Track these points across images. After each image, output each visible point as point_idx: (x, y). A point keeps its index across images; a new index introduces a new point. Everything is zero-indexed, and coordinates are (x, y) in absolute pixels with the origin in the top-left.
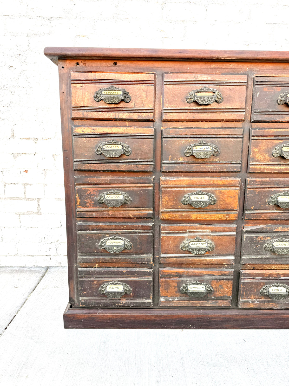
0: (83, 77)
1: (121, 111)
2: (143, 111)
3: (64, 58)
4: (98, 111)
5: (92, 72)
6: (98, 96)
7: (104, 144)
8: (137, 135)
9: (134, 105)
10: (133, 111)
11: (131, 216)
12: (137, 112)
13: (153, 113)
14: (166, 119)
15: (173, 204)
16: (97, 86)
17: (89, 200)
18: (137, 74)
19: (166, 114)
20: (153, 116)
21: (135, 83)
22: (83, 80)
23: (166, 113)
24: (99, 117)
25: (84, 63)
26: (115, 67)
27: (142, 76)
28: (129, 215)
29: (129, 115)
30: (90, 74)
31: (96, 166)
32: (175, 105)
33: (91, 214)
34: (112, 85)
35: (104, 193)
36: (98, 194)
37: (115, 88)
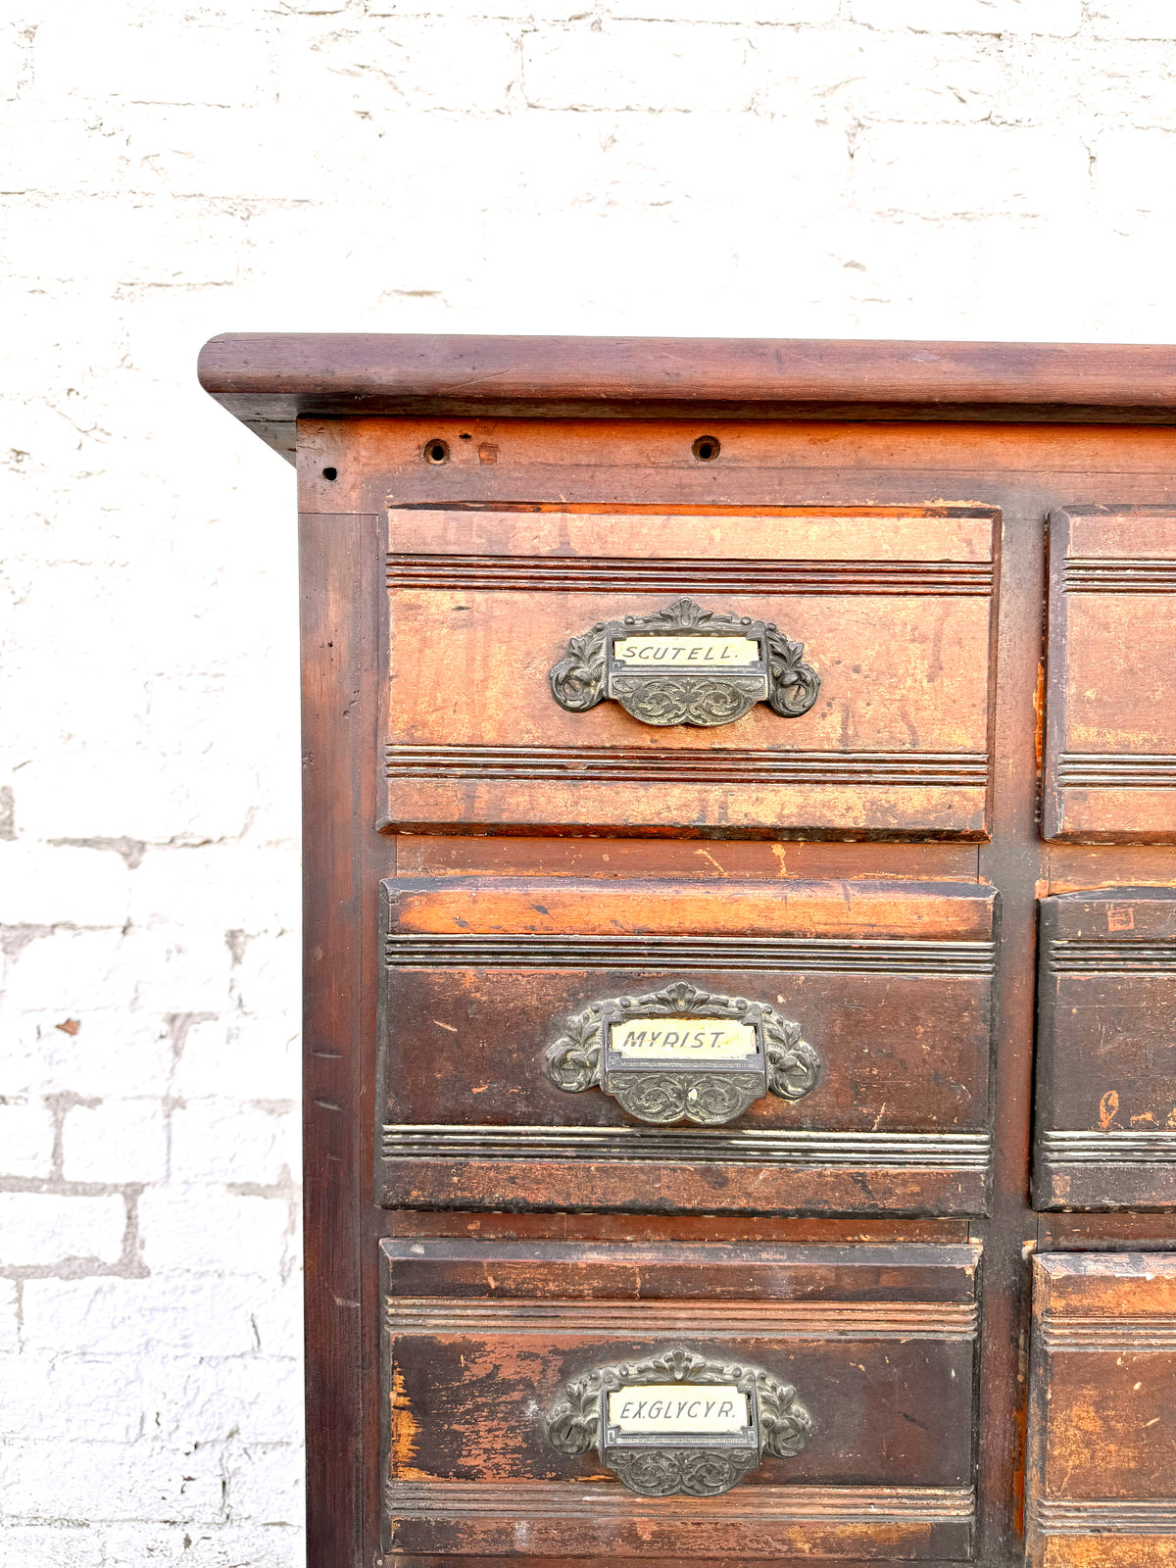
0: (476, 545)
1: (746, 776)
2: (905, 772)
3: (346, 411)
4: (579, 772)
5: (538, 510)
6: (584, 671)
7: (616, 1015)
8: (861, 948)
9: (840, 731)
10: (829, 777)
11: (806, 1547)
12: (865, 777)
13: (983, 789)
14: (1086, 827)
15: (1132, 1465)
16: (576, 600)
17: (483, 1426)
18: (867, 515)
19: (1085, 797)
20: (982, 805)
21: (851, 578)
22: (474, 560)
23: (1083, 785)
24: (582, 820)
25: (482, 447)
26: (704, 468)
27: (905, 531)
28: (789, 1542)
29: (800, 800)
30: (525, 519)
31: (550, 1175)
32: (1145, 734)
33: (500, 1531)
34: (683, 596)
35: (601, 1372)
36: (552, 1376)
37: (707, 618)
